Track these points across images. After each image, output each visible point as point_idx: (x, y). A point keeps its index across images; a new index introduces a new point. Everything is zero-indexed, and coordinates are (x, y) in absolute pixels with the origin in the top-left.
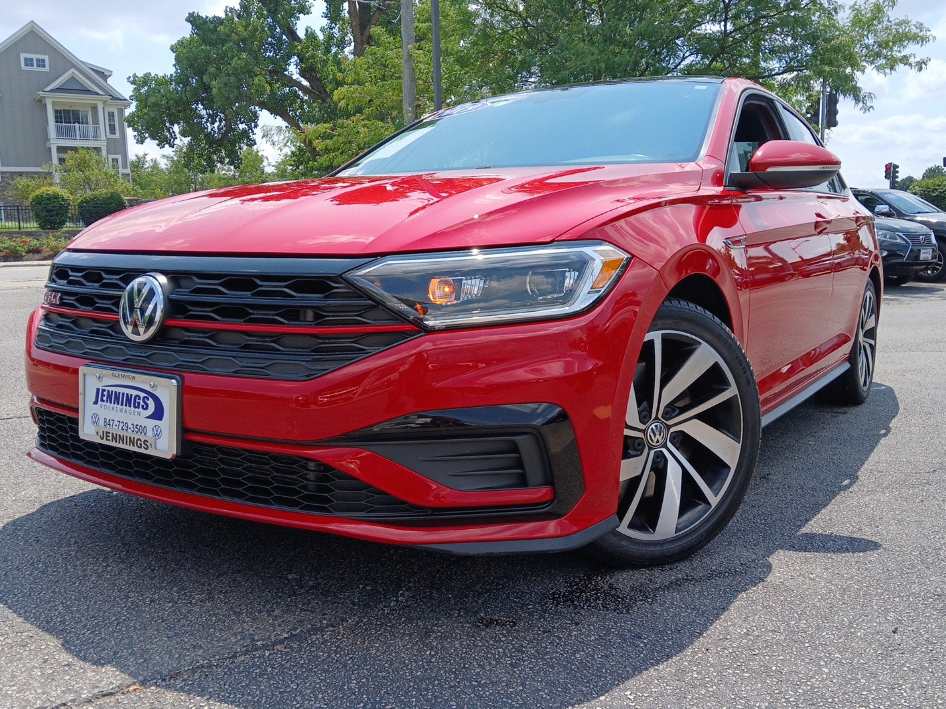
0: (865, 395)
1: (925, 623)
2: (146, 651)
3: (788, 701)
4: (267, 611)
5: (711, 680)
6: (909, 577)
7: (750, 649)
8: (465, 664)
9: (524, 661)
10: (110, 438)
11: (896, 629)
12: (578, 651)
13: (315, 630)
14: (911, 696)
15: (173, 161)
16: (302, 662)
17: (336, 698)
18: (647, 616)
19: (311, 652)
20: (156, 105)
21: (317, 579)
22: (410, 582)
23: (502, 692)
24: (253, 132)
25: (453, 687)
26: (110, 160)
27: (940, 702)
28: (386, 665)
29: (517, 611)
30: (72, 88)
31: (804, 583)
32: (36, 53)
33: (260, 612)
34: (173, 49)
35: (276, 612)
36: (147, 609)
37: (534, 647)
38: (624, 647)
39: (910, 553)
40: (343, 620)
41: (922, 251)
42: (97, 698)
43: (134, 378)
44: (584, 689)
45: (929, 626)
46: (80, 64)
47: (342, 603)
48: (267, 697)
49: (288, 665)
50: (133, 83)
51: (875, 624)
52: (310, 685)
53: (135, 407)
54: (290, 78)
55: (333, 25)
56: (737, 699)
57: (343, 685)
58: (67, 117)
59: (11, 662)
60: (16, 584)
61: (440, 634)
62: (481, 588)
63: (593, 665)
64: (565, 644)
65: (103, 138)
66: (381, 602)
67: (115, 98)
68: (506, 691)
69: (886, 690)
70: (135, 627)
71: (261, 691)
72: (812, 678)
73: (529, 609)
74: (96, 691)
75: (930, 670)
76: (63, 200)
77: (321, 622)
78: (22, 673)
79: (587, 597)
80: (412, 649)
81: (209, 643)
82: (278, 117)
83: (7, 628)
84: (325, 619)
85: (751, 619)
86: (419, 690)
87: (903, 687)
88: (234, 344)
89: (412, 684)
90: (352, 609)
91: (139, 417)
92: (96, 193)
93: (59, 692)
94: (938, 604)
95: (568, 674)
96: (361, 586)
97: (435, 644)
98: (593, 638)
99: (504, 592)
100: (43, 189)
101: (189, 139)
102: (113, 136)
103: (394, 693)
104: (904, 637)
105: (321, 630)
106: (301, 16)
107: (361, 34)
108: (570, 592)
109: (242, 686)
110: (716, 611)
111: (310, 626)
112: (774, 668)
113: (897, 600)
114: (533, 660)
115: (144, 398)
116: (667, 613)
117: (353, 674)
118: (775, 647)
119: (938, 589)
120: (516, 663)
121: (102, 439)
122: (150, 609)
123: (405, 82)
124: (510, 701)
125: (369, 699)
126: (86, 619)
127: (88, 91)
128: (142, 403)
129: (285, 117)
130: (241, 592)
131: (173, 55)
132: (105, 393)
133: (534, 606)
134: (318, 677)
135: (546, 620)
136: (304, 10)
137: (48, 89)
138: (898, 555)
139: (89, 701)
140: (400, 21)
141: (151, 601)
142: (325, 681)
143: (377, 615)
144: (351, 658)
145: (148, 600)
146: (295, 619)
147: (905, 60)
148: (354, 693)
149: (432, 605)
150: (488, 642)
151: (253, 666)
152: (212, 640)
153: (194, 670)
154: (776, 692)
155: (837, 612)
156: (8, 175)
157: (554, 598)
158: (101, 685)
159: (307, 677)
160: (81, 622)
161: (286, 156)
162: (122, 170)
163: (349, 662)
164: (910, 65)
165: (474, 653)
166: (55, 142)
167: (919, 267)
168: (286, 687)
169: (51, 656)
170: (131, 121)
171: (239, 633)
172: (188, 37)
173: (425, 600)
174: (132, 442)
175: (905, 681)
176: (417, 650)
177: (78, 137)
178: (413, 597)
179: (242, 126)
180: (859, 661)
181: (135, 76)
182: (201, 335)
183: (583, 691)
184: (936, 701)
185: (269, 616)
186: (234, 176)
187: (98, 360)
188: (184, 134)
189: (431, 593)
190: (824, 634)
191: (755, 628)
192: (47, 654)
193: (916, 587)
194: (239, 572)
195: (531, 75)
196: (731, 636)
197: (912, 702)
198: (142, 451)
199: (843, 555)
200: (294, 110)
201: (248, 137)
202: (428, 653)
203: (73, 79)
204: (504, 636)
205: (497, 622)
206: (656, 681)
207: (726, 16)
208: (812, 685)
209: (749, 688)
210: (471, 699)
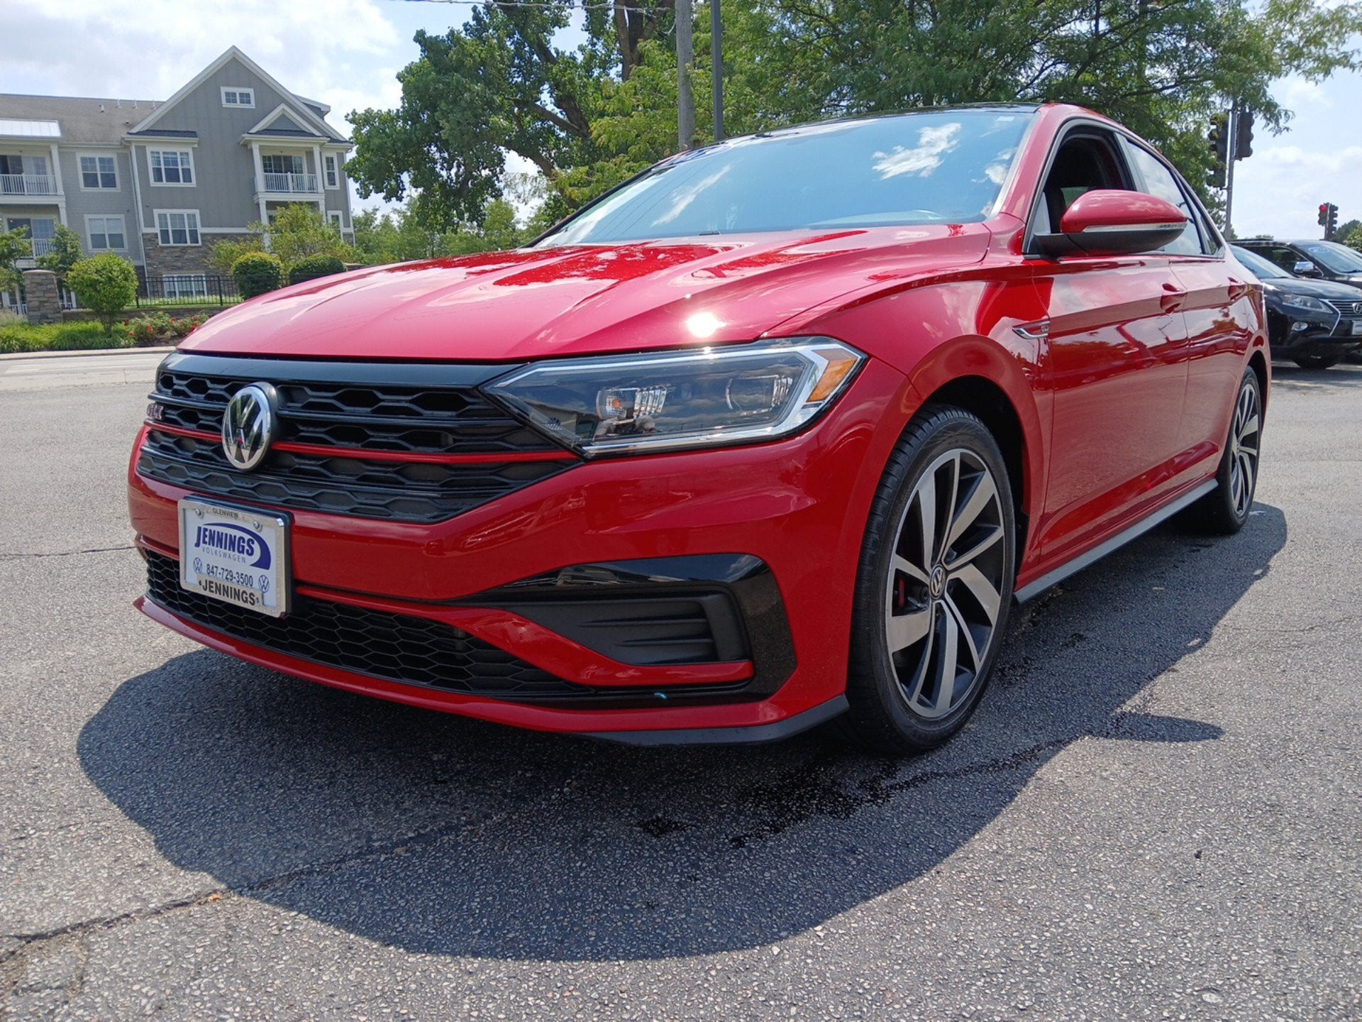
0: (1239, 521)
1: (1243, 844)
2: (237, 850)
3: (1027, 948)
4: (396, 802)
5: (933, 914)
6: (1237, 778)
7: (995, 874)
8: (620, 882)
9: (696, 880)
10: (214, 589)
11: (1200, 852)
12: (769, 868)
13: (449, 828)
14: (1197, 947)
15: (405, 217)
16: (421, 871)
17: (449, 921)
18: (871, 823)
19: (436, 858)
20: (381, 148)
21: (467, 762)
22: (582, 768)
23: (658, 920)
24: (498, 179)
25: (598, 911)
26: (330, 218)
27: (1234, 958)
28: (523, 879)
29: (705, 812)
30: (284, 128)
31: (1092, 782)
32: (239, 86)
33: (386, 803)
34: (399, 77)
35: (406, 805)
36: (253, 796)
37: (715, 861)
38: (829, 864)
39: (1248, 745)
40: (487, 816)
41: (1355, 323)
42: (167, 908)
43: (236, 515)
44: (763, 920)
45: (1248, 849)
46: (294, 99)
47: (490, 795)
48: (365, 917)
49: (402, 875)
50: (352, 121)
51: (1173, 844)
52: (423, 902)
53: (239, 552)
54: (543, 110)
55: (595, 40)
56: (961, 942)
57: (463, 904)
58: (278, 165)
59: (77, 859)
60: (109, 759)
61: (599, 839)
62: (668, 779)
63: (783, 887)
64: (755, 859)
65: (321, 190)
66: (540, 794)
67: (335, 140)
68: (663, 920)
69: (1164, 938)
70: (232, 819)
71: (361, 908)
72: (1068, 916)
73: (721, 809)
74: (169, 899)
75: (1232, 912)
76: (272, 268)
77: (458, 819)
78: (86, 874)
79: (799, 794)
80: (560, 858)
81: (316, 842)
82: (529, 159)
83: (83, 816)
84: (465, 815)
85: (1008, 831)
86: (554, 914)
87: (1190, 935)
88: (351, 475)
89: (547, 906)
90: (501, 802)
91: (243, 564)
92: (310, 258)
93: (124, 900)
94: (1267, 819)
95: (748, 899)
96: (520, 772)
97: (590, 852)
98: (793, 851)
99: (695, 786)
100: (248, 255)
101: (420, 190)
102: (332, 188)
103: (522, 918)
104: (1208, 864)
105: (457, 829)
106: (556, 29)
107: (631, 51)
108: (780, 788)
109: (340, 901)
110: (963, 819)
111: (443, 824)
112: (1020, 901)
113: (1212, 810)
114: (708, 879)
115: (249, 540)
116: (898, 819)
117: (478, 889)
118: (1029, 871)
119: (1274, 797)
120: (686, 881)
121: (205, 589)
122: (257, 796)
123: (681, 111)
124: (664, 934)
125: (489, 923)
126: (178, 807)
127: (302, 133)
128: (247, 548)
129: (537, 159)
130: (370, 777)
131: (400, 85)
132: (207, 533)
133: (728, 805)
134: (434, 892)
135: (738, 824)
136: (560, 22)
137: (254, 130)
138: (1230, 748)
139: (158, 912)
140: (674, 31)
141: (260, 786)
142: (442, 897)
143: (531, 811)
144: (482, 868)
145: (257, 783)
146: (427, 813)
147: (1345, 61)
148: (473, 916)
149: (601, 800)
150: (657, 852)
151: (361, 874)
152: (320, 838)
153: (290, 877)
154: (1015, 934)
155: (1126, 825)
156: (209, 238)
157: (757, 794)
158: (175, 892)
159: (420, 892)
160: (171, 810)
161: (540, 209)
162: (343, 230)
163: (478, 873)
164: (1353, 67)
165: (636, 866)
166: (264, 197)
167: (1350, 345)
168: (392, 904)
169: (125, 853)
170: (351, 170)
171: (355, 830)
172: (418, 61)
173: (594, 792)
174: (237, 594)
175: (1194, 927)
176: (566, 860)
177: (291, 190)
178: (581, 788)
179: (485, 173)
180: (1137, 895)
181: (354, 113)
182: (313, 462)
183: (761, 923)
184: (1229, 957)
185: (396, 808)
186: (478, 234)
187: (202, 493)
188: (415, 184)
189: (604, 784)
190: (1101, 855)
191: (1009, 845)
192: (121, 851)
193: (1243, 793)
194: (375, 749)
195: (842, 97)
196: (974, 855)
197: (1196, 957)
198: (248, 606)
199: (1156, 745)
200: (549, 151)
201: (493, 185)
202: (578, 864)
203: (283, 117)
204: (680, 844)
205: (676, 826)
206: (859, 914)
207: (1098, 12)
208: (1066, 929)
209: (979, 927)
210: (616, 929)
